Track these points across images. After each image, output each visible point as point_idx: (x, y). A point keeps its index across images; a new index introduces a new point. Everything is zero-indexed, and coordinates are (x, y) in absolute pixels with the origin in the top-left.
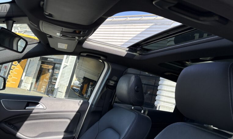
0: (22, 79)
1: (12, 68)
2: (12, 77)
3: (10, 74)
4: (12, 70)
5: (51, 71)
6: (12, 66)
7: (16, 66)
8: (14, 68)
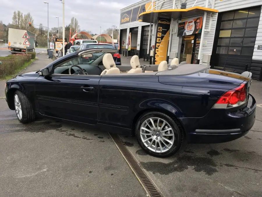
0: (168, 55)
1: (157, 47)
2: (159, 56)
3: (156, 53)
4: (158, 48)
5: (193, 42)
6: (157, 44)
7: (160, 43)
8: (159, 46)
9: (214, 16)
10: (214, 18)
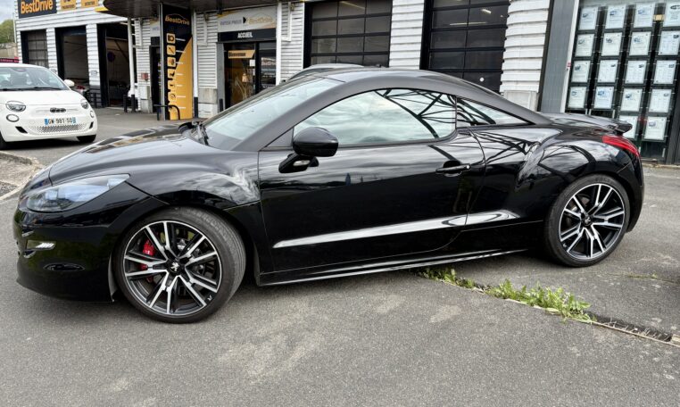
0: (196, 95)
1: (169, 77)
2: (177, 97)
3: (170, 91)
4: (171, 79)
5: (252, 63)
6: (168, 70)
7: (174, 68)
8: (173, 75)
9: (296, 9)
10: (295, 12)
